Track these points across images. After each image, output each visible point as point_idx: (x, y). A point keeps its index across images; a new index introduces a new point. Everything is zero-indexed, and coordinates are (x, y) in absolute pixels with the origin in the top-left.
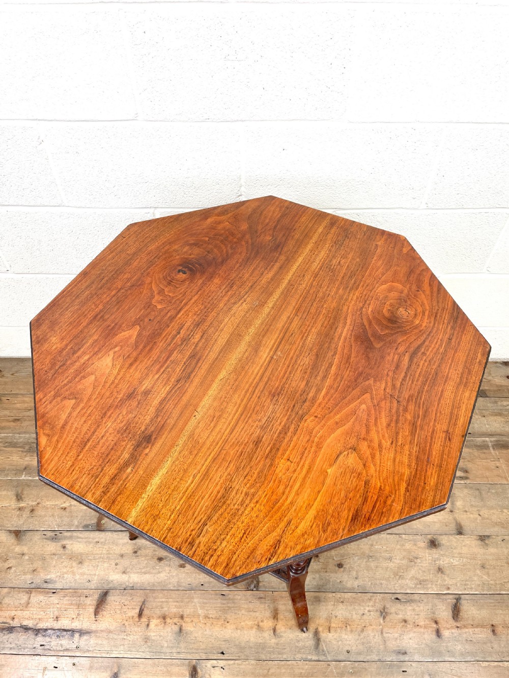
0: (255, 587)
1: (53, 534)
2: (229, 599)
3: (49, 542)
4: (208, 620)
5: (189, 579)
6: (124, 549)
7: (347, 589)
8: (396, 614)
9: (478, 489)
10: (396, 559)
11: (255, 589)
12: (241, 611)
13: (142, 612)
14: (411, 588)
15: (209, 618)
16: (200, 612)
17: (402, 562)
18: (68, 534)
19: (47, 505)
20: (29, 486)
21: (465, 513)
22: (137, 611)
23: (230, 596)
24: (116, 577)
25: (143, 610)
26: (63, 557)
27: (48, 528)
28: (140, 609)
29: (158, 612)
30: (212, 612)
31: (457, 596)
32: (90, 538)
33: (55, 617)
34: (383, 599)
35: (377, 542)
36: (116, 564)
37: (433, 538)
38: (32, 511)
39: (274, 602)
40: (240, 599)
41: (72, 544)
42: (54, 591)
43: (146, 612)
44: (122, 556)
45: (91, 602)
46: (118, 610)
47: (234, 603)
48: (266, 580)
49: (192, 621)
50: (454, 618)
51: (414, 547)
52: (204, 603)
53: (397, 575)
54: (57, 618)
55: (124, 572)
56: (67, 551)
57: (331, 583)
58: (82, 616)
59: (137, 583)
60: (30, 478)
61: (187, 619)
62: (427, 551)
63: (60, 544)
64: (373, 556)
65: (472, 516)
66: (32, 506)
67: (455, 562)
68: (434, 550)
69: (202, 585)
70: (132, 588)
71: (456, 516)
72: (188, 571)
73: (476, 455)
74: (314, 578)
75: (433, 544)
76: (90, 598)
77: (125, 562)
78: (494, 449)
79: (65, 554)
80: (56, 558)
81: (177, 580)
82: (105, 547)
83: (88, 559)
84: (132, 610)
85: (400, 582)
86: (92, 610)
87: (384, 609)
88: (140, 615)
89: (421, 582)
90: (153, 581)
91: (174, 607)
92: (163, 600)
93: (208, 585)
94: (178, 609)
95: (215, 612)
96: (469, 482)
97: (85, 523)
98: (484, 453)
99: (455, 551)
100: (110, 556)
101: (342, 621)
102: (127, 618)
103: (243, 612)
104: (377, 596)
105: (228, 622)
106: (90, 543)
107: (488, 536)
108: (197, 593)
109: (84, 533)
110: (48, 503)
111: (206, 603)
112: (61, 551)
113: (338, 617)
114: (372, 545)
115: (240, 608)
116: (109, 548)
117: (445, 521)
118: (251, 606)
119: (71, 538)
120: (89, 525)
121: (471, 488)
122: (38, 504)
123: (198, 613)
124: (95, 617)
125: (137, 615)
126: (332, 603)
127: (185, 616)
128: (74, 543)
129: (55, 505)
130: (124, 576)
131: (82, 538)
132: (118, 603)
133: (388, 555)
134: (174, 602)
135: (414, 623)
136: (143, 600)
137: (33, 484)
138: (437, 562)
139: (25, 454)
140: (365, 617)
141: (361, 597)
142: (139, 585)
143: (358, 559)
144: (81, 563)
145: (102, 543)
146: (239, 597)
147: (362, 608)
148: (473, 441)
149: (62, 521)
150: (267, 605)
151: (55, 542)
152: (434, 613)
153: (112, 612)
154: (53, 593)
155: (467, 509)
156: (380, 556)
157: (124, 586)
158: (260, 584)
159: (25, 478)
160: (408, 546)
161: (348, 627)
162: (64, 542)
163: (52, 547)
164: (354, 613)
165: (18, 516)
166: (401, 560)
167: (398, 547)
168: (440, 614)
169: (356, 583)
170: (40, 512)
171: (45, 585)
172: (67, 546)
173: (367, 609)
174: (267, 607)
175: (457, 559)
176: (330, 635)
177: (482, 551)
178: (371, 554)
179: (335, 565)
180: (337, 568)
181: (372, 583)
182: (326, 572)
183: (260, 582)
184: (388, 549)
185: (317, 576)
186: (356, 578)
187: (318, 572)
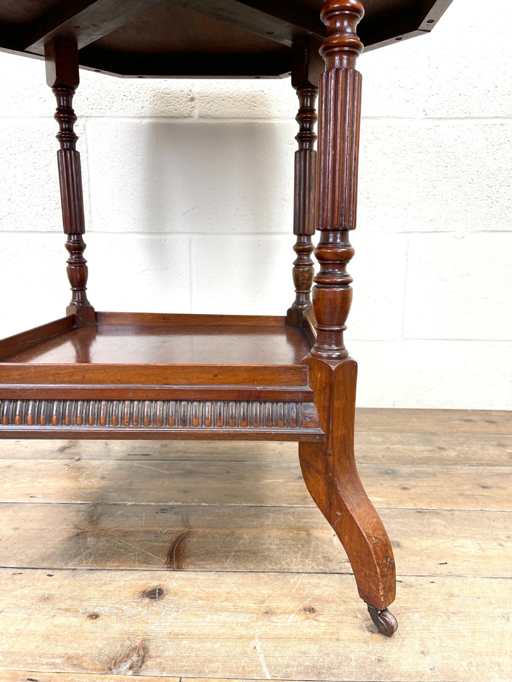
0: (130, 668)
11: (131, 672)
48: (167, 653)
57: (353, 663)
64: (459, 613)
156: (478, 613)
158: (149, 663)
178: (451, 609)
179: (361, 628)
180: (368, 634)
181: (470, 663)
182: (337, 640)
183: (150, 657)
184: (493, 600)
185: (314, 649)
186: (422, 652)
187: (314, 639)
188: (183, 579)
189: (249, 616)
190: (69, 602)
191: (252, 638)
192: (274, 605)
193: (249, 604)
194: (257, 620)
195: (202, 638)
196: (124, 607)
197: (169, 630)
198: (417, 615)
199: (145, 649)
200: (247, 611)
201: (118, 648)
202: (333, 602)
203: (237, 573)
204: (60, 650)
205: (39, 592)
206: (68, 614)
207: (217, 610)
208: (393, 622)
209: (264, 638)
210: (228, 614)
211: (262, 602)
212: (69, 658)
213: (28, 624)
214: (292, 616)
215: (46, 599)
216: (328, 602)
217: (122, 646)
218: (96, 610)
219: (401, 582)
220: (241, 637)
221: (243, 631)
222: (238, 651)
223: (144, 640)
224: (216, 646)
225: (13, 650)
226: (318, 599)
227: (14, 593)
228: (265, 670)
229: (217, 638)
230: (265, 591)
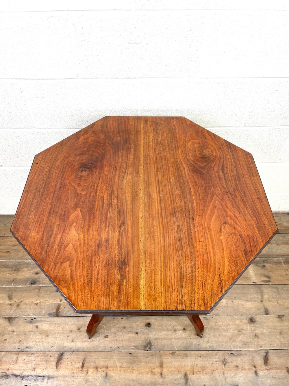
1: (30, 319)
2: (134, 356)
3: (28, 324)
4: (122, 369)
5: (111, 345)
6: (72, 328)
7: (203, 349)
8: (232, 363)
9: (276, 288)
10: (230, 330)
11: (149, 350)
12: (141, 363)
13: (84, 365)
14: (240, 347)
15: (123, 368)
16: (117, 364)
17: (234, 332)
18: (39, 319)
19: (27, 302)
20: (16, 291)
21: (269, 302)
22: (81, 364)
23: (135, 354)
24: (68, 345)
25: (84, 364)
26: (37, 333)
27: (28, 316)
28: (83, 363)
29: (93, 365)
30: (124, 364)
31: (266, 351)
32: (52, 321)
33: (33, 368)
34: (224, 354)
35: (219, 320)
36: (68, 337)
37: (252, 317)
38: (18, 305)
39: (161, 357)
40: (141, 356)
41: (42, 325)
42: (32, 353)
43: (86, 365)
44: (71, 331)
45: (54, 359)
46: (69, 364)
47: (137, 358)
48: (155, 344)
49: (113, 370)
50: (265, 364)
51: (241, 323)
52: (119, 359)
53: (232, 340)
54: (34, 369)
55: (72, 341)
56: (39, 330)
57: (193, 345)
58: (48, 368)
59: (80, 348)
60: (16, 286)
61: (110, 369)
62: (248, 325)
63: (34, 325)
65: (273, 304)
66: (18, 303)
67: (265, 331)
68: (252, 325)
69: (118, 348)
70: (78, 351)
71: (265, 304)
72: (110, 340)
73: (274, 268)
74: (183, 343)
75: (252, 321)
76: (53, 357)
77: (73, 335)
78: (284, 264)
79: (37, 331)
80: (32, 334)
81: (104, 346)
82: (61, 326)
83: (51, 334)
84: (77, 364)
85: (233, 344)
86: (54, 364)
87: (225, 360)
88: (83, 366)
89: (245, 344)
90: (89, 346)
91: (102, 361)
92: (96, 357)
93: (122, 348)
94: (104, 363)
95: (126, 364)
96: (271, 284)
97: (49, 312)
98: (279, 266)
99: (264, 324)
100: (64, 332)
101: (200, 368)
102: (75, 368)
103: (143, 364)
104: (220, 352)
105: (134, 370)
106: (52, 324)
107: (283, 316)
108: (116, 353)
109: (48, 318)
110: (27, 301)
111: (121, 359)
112: (35, 329)
113: (198, 366)
114: (216, 322)
115: (140, 361)
116: (63, 327)
117: (258, 307)
118: (147, 360)
119: (41, 321)
120: (52, 313)
121: (273, 287)
122: (21, 301)
123: (117, 365)
124: (56, 368)
125: (81, 367)
126: (194, 357)
127: (109, 367)
128: (43, 324)
129: (31, 302)
130: (73, 343)
131: (48, 321)
132: (69, 360)
133: (226, 328)
134: (102, 358)
135: (242, 367)
136: (84, 358)
137: (18, 289)
138: (254, 332)
139: (13, 272)
140: (214, 365)
141: (211, 353)
142: (81, 349)
143: (209, 331)
144: (47, 336)
145: (59, 324)
146: (140, 355)
147: (212, 360)
148: (272, 259)
149: (36, 311)
150: (156, 359)
151: (32, 324)
152: (253, 361)
153: (66, 365)
154: (32, 354)
155: (270, 300)
156: (221, 329)
157: (73, 349)
158: (152, 347)
159: (13, 286)
160: (237, 322)
161: (204, 371)
162: (37, 324)
163: (30, 327)
164: (207, 362)
165: (10, 309)
166: (233, 331)
167: (232, 323)
168: (257, 362)
169: (208, 345)
170: (23, 306)
171: (27, 350)
172: (39, 326)
173: (215, 360)
174: (156, 361)
175: (266, 329)
176: (194, 376)
177: (280, 324)
178: (216, 328)
179: (195, 335)
180: (197, 336)
181: (217, 345)
182: (190, 339)
183: (152, 345)
184: (226, 324)
185: (185, 341)
186: (208, 342)
187: (186, 339)
188: (154, 319)
189: (171, 332)
190: (130, 329)
191: (172, 339)
192: (176, 328)
193: (170, 328)
194: (173, 333)
195: (162, 339)
196: (143, 330)
197: (154, 337)
198: (208, 330)
199: (150, 343)
200: (170, 330)
201: (145, 343)
202: (189, 326)
203: (167, 316)
204: (133, 344)
205: (122, 325)
206: (131, 333)
207: (164, 330)
208: (202, 336)
209: (175, 339)
210: (166, 331)
211: (173, 327)
212: (136, 347)
213: (123, 337)
214: (180, 331)
215: (124, 328)
216: (188, 326)
217: (146, 342)
218: (137, 331)
219: (205, 318)
220: (170, 339)
221: (170, 337)
222: (170, 343)
223: (150, 340)
224: (165, 341)
225: (123, 345)
226: (186, 326)
227: (116, 326)
228: (176, 348)
229: (165, 339)
230: (174, 323)
